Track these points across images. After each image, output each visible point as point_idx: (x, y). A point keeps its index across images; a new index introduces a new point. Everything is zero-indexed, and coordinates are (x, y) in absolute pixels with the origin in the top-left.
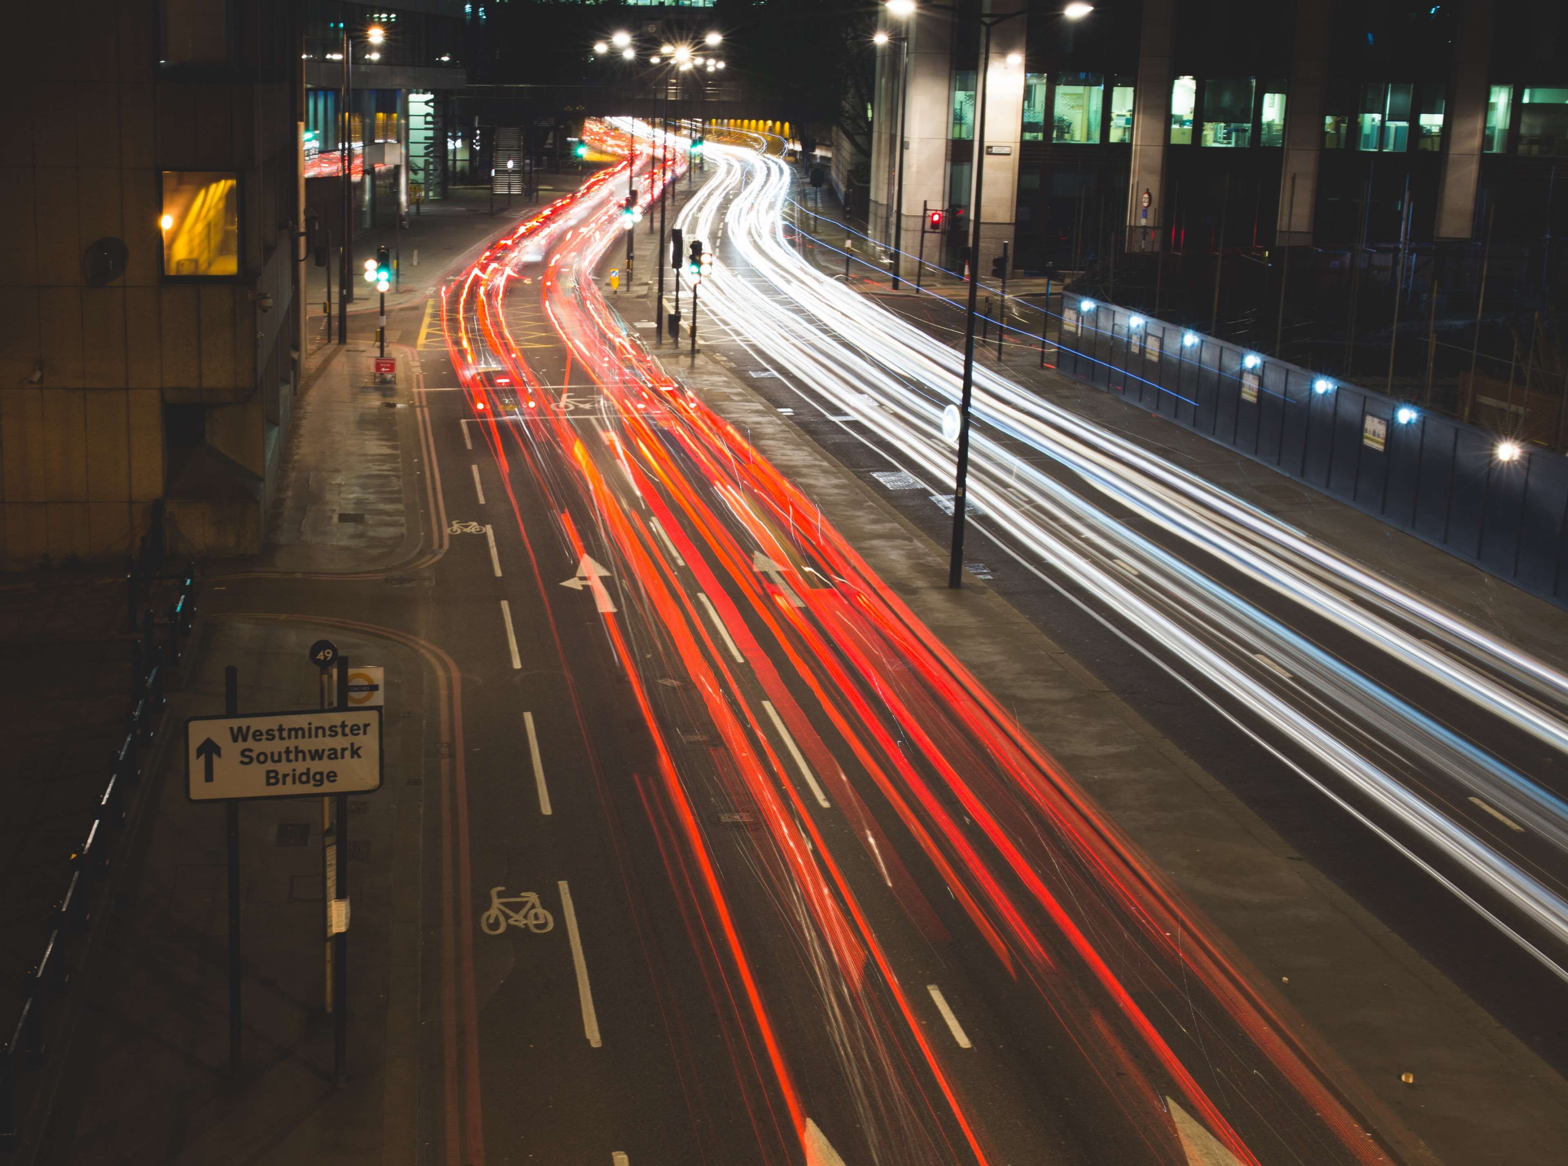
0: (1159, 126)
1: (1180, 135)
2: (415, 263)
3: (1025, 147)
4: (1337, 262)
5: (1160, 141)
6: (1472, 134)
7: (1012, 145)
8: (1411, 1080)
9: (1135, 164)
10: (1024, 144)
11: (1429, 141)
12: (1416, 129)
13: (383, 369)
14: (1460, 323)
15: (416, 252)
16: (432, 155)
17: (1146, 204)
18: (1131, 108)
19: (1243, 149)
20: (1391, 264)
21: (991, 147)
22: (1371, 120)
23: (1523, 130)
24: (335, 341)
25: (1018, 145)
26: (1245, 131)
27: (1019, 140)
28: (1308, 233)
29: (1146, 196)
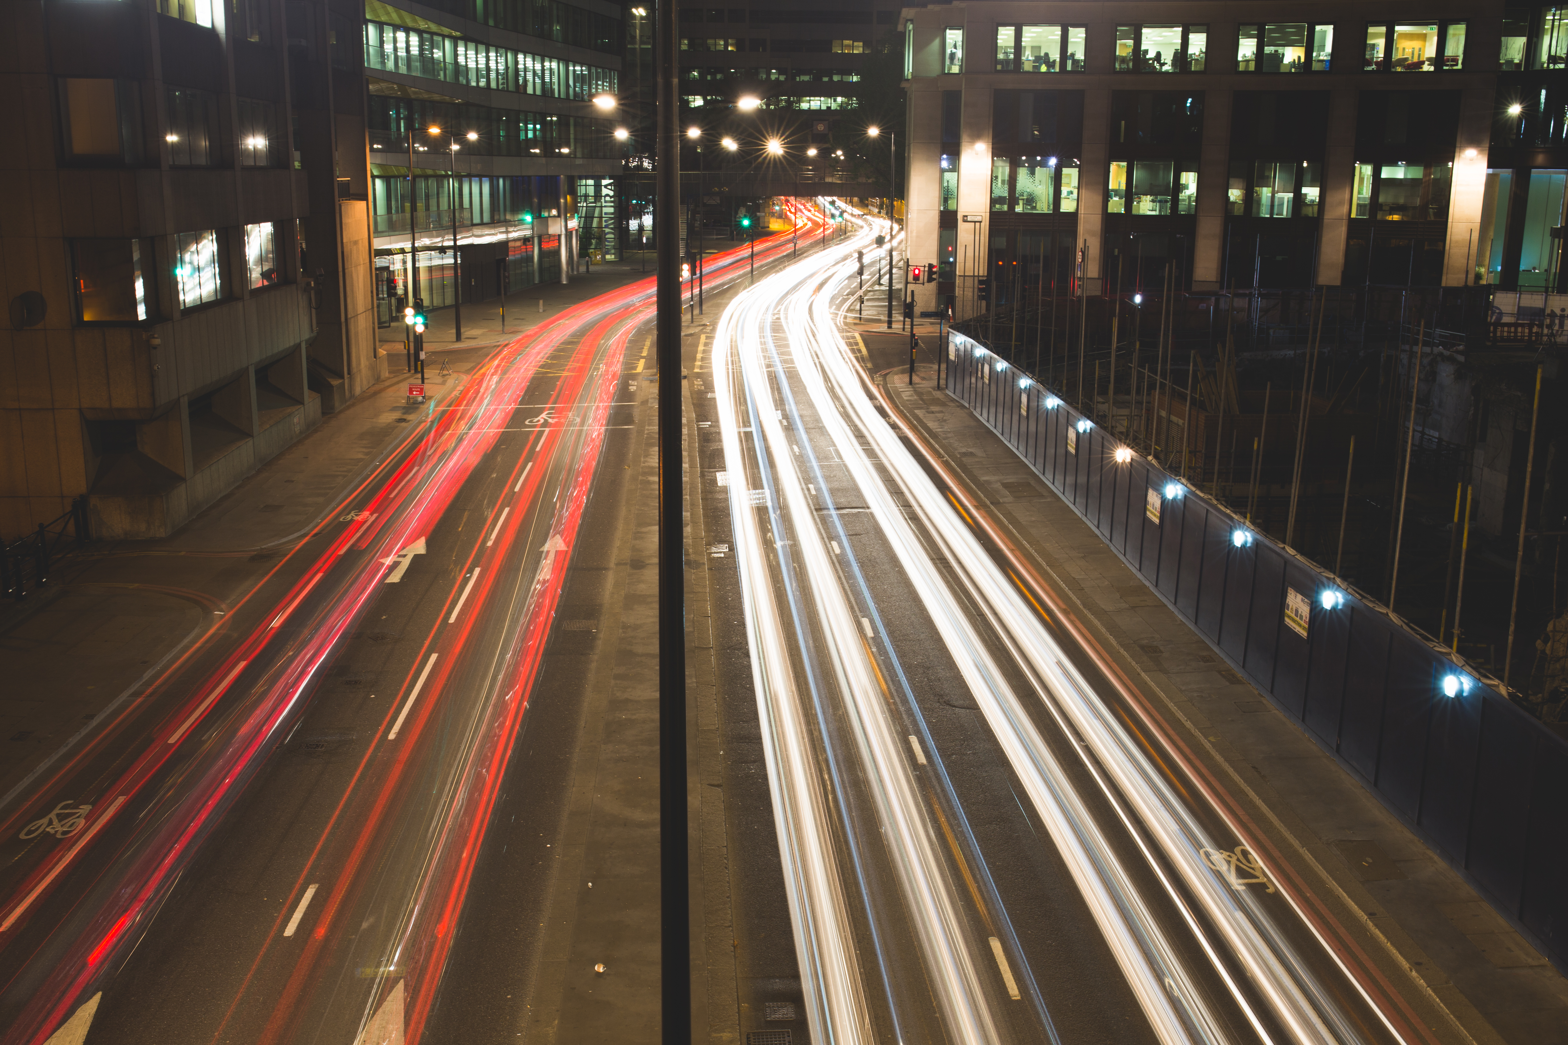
0: (1098, 199)
1: (1116, 205)
2: (541, 310)
3: (994, 216)
4: (1205, 305)
5: (1099, 210)
6: (1341, 203)
7: (983, 214)
8: (601, 970)
9: (1081, 229)
10: (993, 214)
11: (1310, 209)
12: (1299, 199)
13: (414, 393)
14: (1291, 353)
15: (541, 302)
16: (612, 226)
17: (1080, 260)
18: (1077, 185)
19: (1165, 216)
20: (1247, 306)
21: (967, 216)
22: (1266, 193)
23: (1381, 199)
24: (413, 372)
25: (988, 214)
26: (1166, 202)
27: (988, 210)
28: (1216, 282)
29: (1080, 254)
